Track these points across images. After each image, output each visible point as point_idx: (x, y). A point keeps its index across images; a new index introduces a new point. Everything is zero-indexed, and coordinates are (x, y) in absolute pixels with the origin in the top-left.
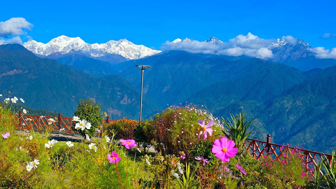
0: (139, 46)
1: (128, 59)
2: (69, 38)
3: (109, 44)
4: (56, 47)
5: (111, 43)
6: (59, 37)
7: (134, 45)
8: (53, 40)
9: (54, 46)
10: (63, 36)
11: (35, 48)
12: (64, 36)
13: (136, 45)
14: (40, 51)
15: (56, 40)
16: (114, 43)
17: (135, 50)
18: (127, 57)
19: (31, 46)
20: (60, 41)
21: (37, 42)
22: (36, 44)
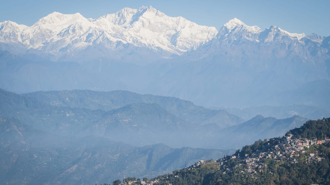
0: (175, 19)
1: (158, 48)
2: (64, 15)
3: (121, 15)
4: (48, 31)
5: (126, 13)
6: (50, 15)
7: (166, 17)
8: (41, 20)
9: (45, 32)
10: (55, 14)
11: (17, 35)
12: (57, 13)
13: (171, 18)
14: (25, 40)
15: (46, 21)
16: (130, 13)
17: (167, 26)
18: (157, 45)
19: (11, 32)
20: (51, 21)
21: (19, 24)
22: (17, 28)
